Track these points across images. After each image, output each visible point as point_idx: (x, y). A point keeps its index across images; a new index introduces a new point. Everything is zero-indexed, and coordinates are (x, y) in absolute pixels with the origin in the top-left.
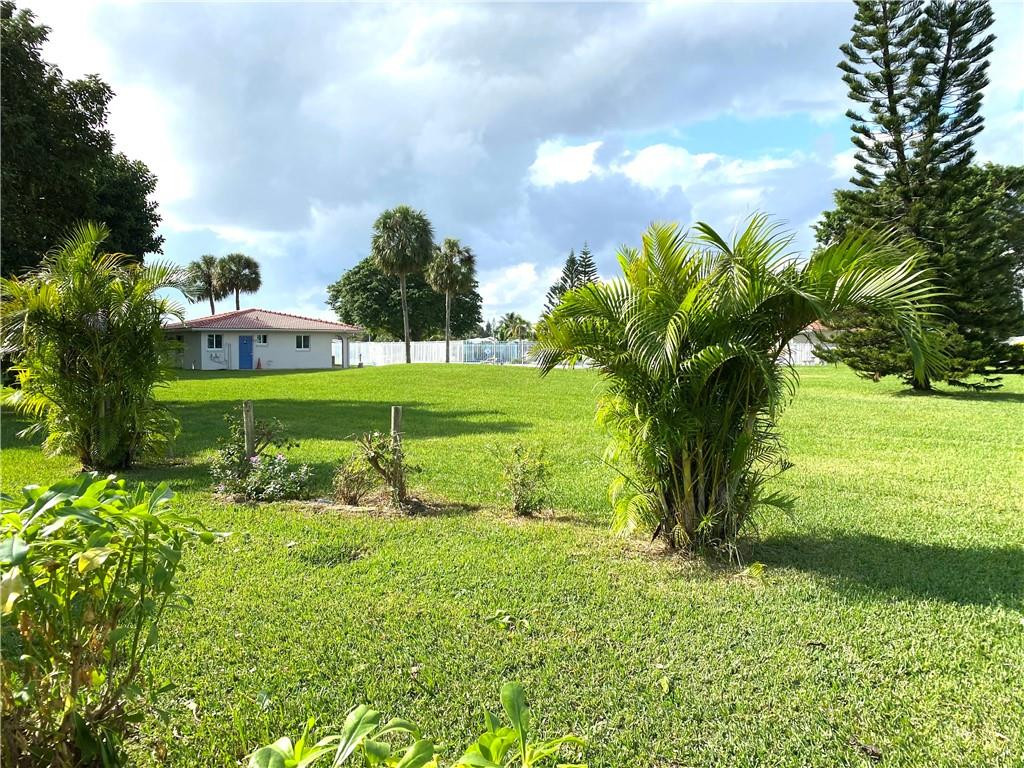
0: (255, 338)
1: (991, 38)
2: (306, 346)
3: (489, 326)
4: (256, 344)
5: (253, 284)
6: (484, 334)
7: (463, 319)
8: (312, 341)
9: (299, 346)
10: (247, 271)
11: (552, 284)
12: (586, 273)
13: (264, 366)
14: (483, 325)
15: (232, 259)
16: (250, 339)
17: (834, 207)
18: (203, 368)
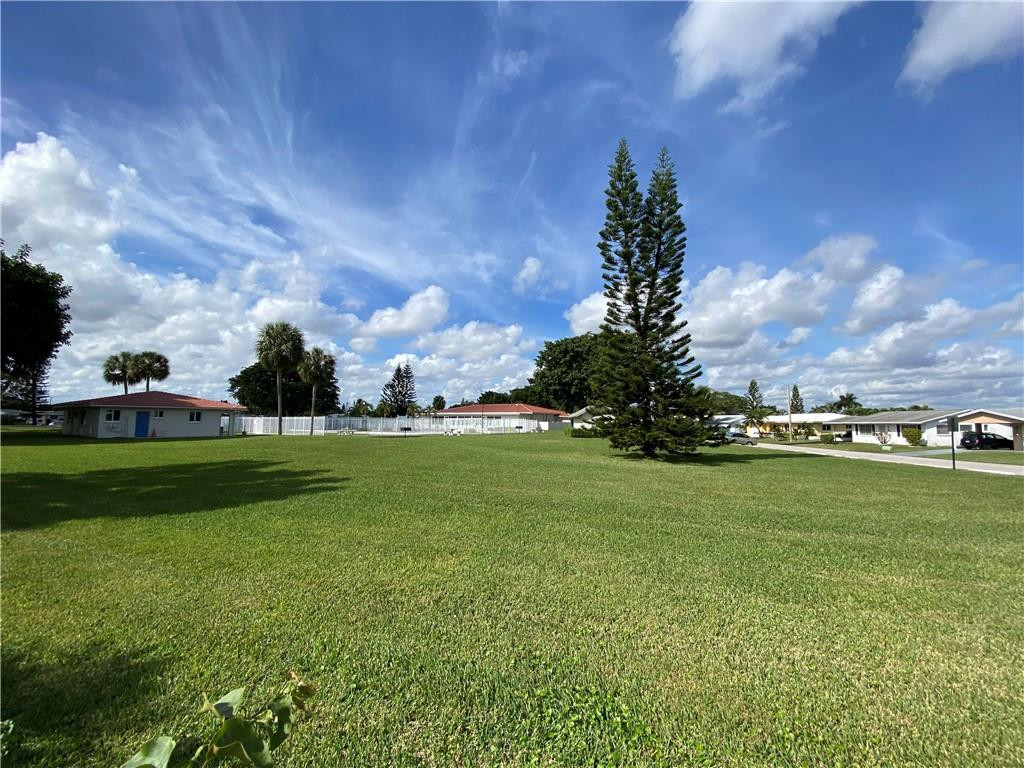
0: (152, 413)
1: (685, 239)
2: (198, 419)
3: (343, 407)
4: (151, 418)
5: (162, 373)
6: (340, 411)
7: (327, 403)
8: (203, 416)
9: (192, 419)
10: (157, 365)
11: (386, 382)
12: (407, 377)
13: (158, 435)
14: (340, 406)
15: (146, 355)
16: (147, 415)
17: (544, 349)
18: (99, 437)
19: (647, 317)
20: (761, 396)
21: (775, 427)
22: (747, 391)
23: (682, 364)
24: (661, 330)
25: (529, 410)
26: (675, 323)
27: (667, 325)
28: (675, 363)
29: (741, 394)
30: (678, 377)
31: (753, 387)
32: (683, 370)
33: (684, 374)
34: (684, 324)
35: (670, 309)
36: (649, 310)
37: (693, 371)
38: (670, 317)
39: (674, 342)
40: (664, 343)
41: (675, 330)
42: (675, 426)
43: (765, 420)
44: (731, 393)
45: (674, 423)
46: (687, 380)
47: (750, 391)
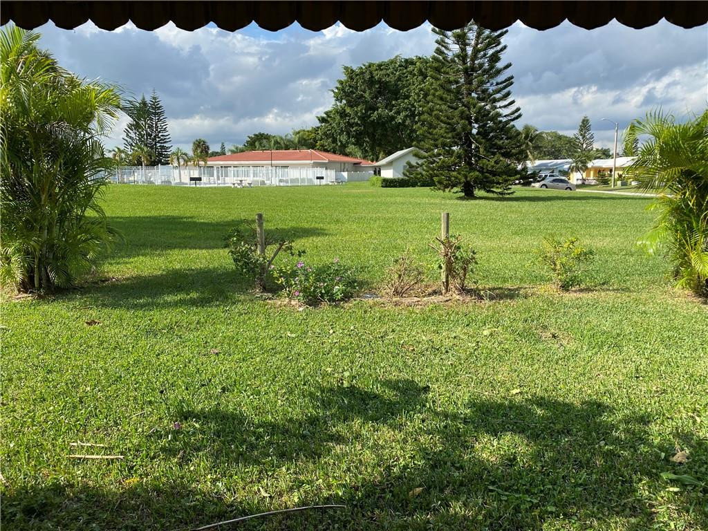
12: (156, 114)
19: (474, 57)
20: (592, 137)
21: (599, 171)
22: (576, 132)
23: (505, 106)
24: (486, 72)
25: (326, 157)
26: (500, 65)
27: (492, 67)
28: (498, 104)
29: (571, 134)
30: (501, 119)
31: (585, 125)
32: (505, 112)
33: (505, 116)
34: (508, 66)
35: (495, 49)
36: (476, 51)
37: (513, 113)
38: (495, 58)
39: (497, 84)
40: (488, 85)
41: (499, 72)
42: (493, 167)
43: (590, 165)
44: (561, 133)
45: (493, 164)
46: (507, 122)
47: (581, 130)
